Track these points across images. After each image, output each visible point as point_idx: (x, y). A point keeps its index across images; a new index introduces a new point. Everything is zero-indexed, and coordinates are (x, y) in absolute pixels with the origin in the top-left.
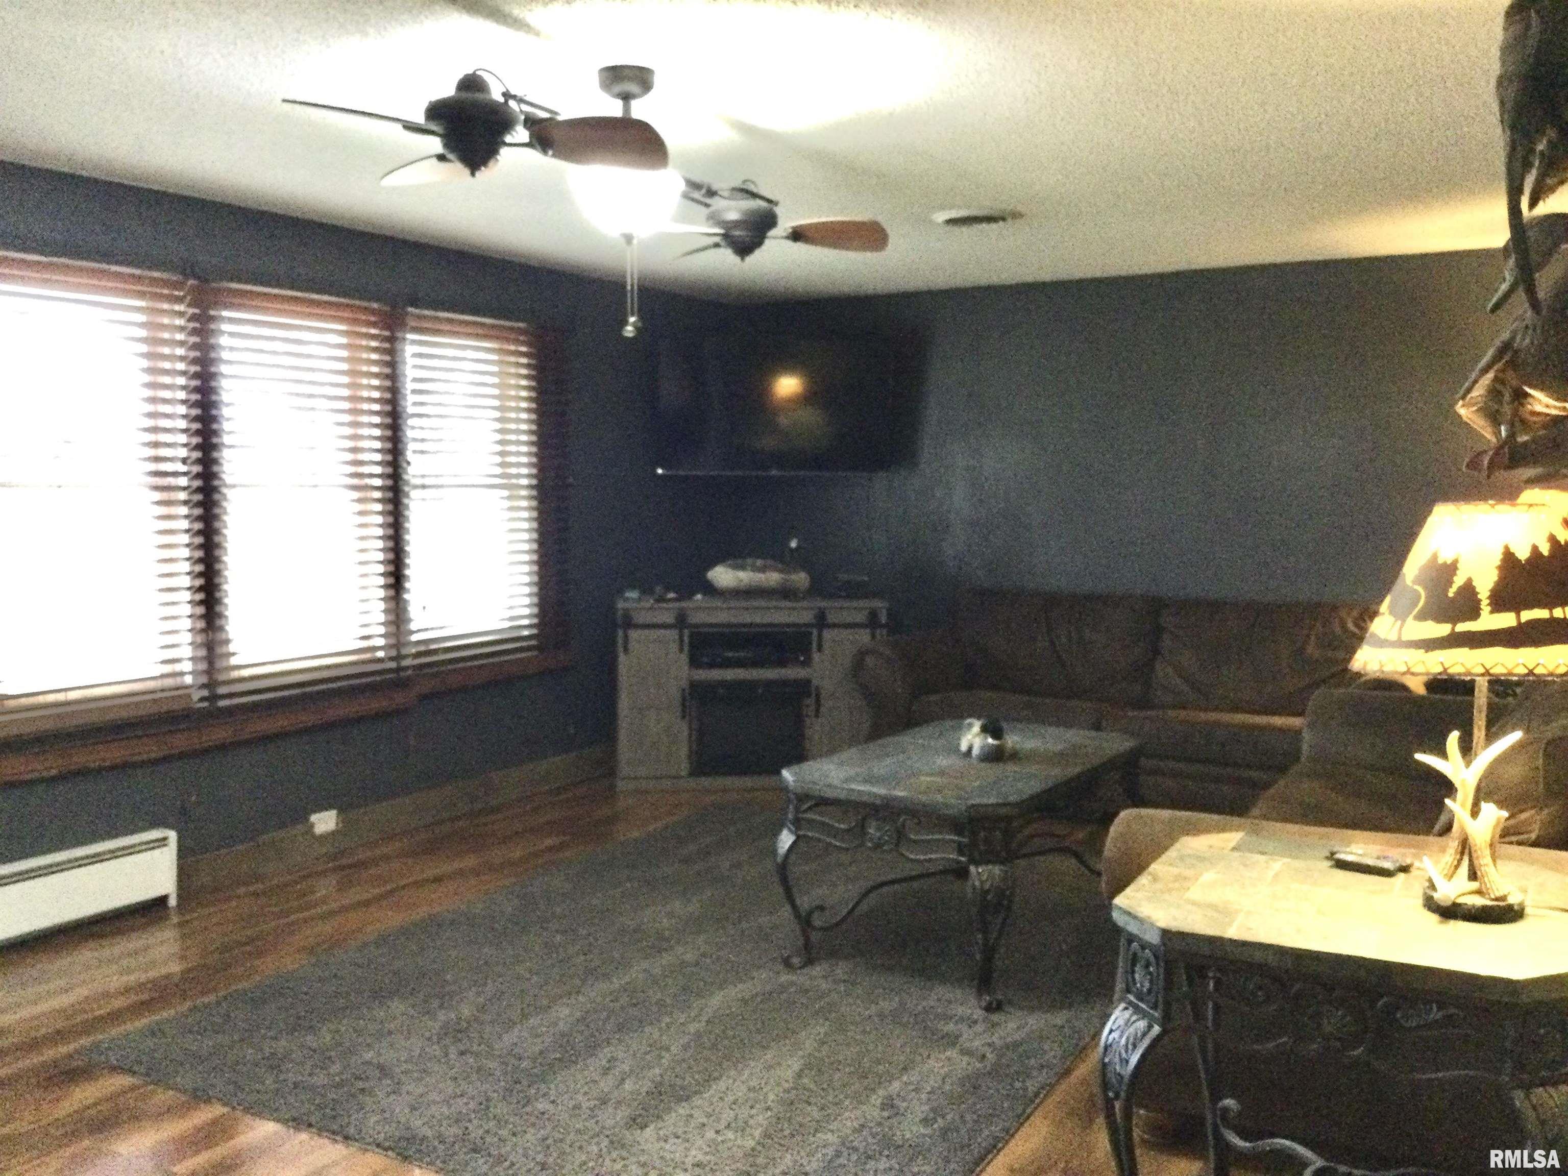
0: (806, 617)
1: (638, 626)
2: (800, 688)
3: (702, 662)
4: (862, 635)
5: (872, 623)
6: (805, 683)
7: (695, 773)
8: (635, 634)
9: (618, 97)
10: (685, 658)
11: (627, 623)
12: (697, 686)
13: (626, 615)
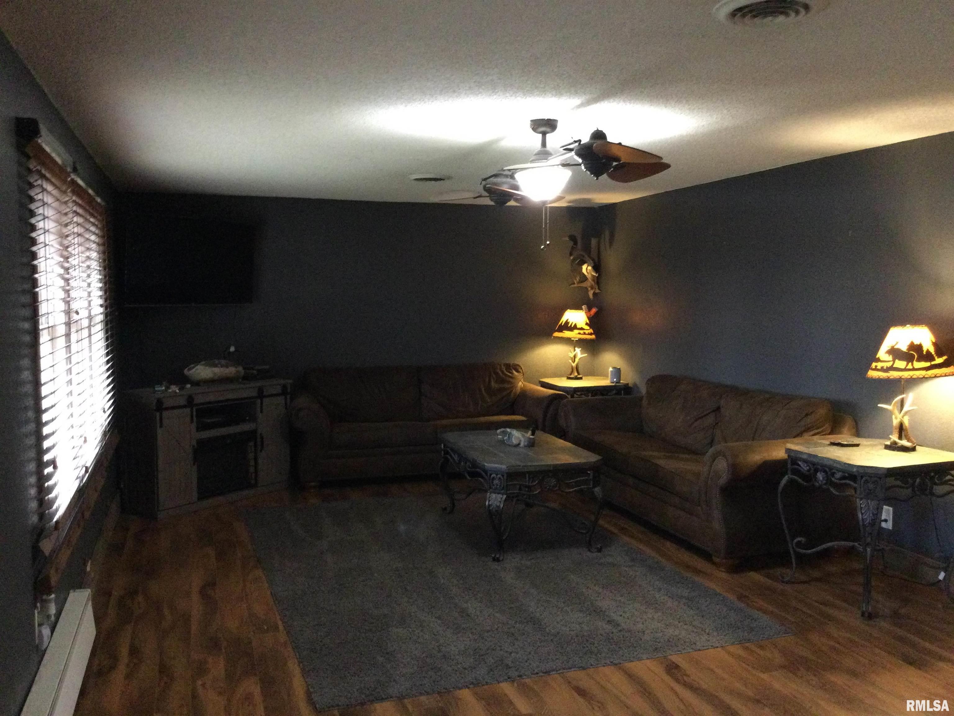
0: (252, 393)
1: (167, 409)
2: (252, 435)
3: (202, 427)
4: (281, 400)
5: (284, 393)
6: (254, 432)
7: (200, 499)
8: (165, 414)
9: (540, 133)
10: (194, 426)
11: (160, 406)
12: (201, 443)
13: (160, 402)
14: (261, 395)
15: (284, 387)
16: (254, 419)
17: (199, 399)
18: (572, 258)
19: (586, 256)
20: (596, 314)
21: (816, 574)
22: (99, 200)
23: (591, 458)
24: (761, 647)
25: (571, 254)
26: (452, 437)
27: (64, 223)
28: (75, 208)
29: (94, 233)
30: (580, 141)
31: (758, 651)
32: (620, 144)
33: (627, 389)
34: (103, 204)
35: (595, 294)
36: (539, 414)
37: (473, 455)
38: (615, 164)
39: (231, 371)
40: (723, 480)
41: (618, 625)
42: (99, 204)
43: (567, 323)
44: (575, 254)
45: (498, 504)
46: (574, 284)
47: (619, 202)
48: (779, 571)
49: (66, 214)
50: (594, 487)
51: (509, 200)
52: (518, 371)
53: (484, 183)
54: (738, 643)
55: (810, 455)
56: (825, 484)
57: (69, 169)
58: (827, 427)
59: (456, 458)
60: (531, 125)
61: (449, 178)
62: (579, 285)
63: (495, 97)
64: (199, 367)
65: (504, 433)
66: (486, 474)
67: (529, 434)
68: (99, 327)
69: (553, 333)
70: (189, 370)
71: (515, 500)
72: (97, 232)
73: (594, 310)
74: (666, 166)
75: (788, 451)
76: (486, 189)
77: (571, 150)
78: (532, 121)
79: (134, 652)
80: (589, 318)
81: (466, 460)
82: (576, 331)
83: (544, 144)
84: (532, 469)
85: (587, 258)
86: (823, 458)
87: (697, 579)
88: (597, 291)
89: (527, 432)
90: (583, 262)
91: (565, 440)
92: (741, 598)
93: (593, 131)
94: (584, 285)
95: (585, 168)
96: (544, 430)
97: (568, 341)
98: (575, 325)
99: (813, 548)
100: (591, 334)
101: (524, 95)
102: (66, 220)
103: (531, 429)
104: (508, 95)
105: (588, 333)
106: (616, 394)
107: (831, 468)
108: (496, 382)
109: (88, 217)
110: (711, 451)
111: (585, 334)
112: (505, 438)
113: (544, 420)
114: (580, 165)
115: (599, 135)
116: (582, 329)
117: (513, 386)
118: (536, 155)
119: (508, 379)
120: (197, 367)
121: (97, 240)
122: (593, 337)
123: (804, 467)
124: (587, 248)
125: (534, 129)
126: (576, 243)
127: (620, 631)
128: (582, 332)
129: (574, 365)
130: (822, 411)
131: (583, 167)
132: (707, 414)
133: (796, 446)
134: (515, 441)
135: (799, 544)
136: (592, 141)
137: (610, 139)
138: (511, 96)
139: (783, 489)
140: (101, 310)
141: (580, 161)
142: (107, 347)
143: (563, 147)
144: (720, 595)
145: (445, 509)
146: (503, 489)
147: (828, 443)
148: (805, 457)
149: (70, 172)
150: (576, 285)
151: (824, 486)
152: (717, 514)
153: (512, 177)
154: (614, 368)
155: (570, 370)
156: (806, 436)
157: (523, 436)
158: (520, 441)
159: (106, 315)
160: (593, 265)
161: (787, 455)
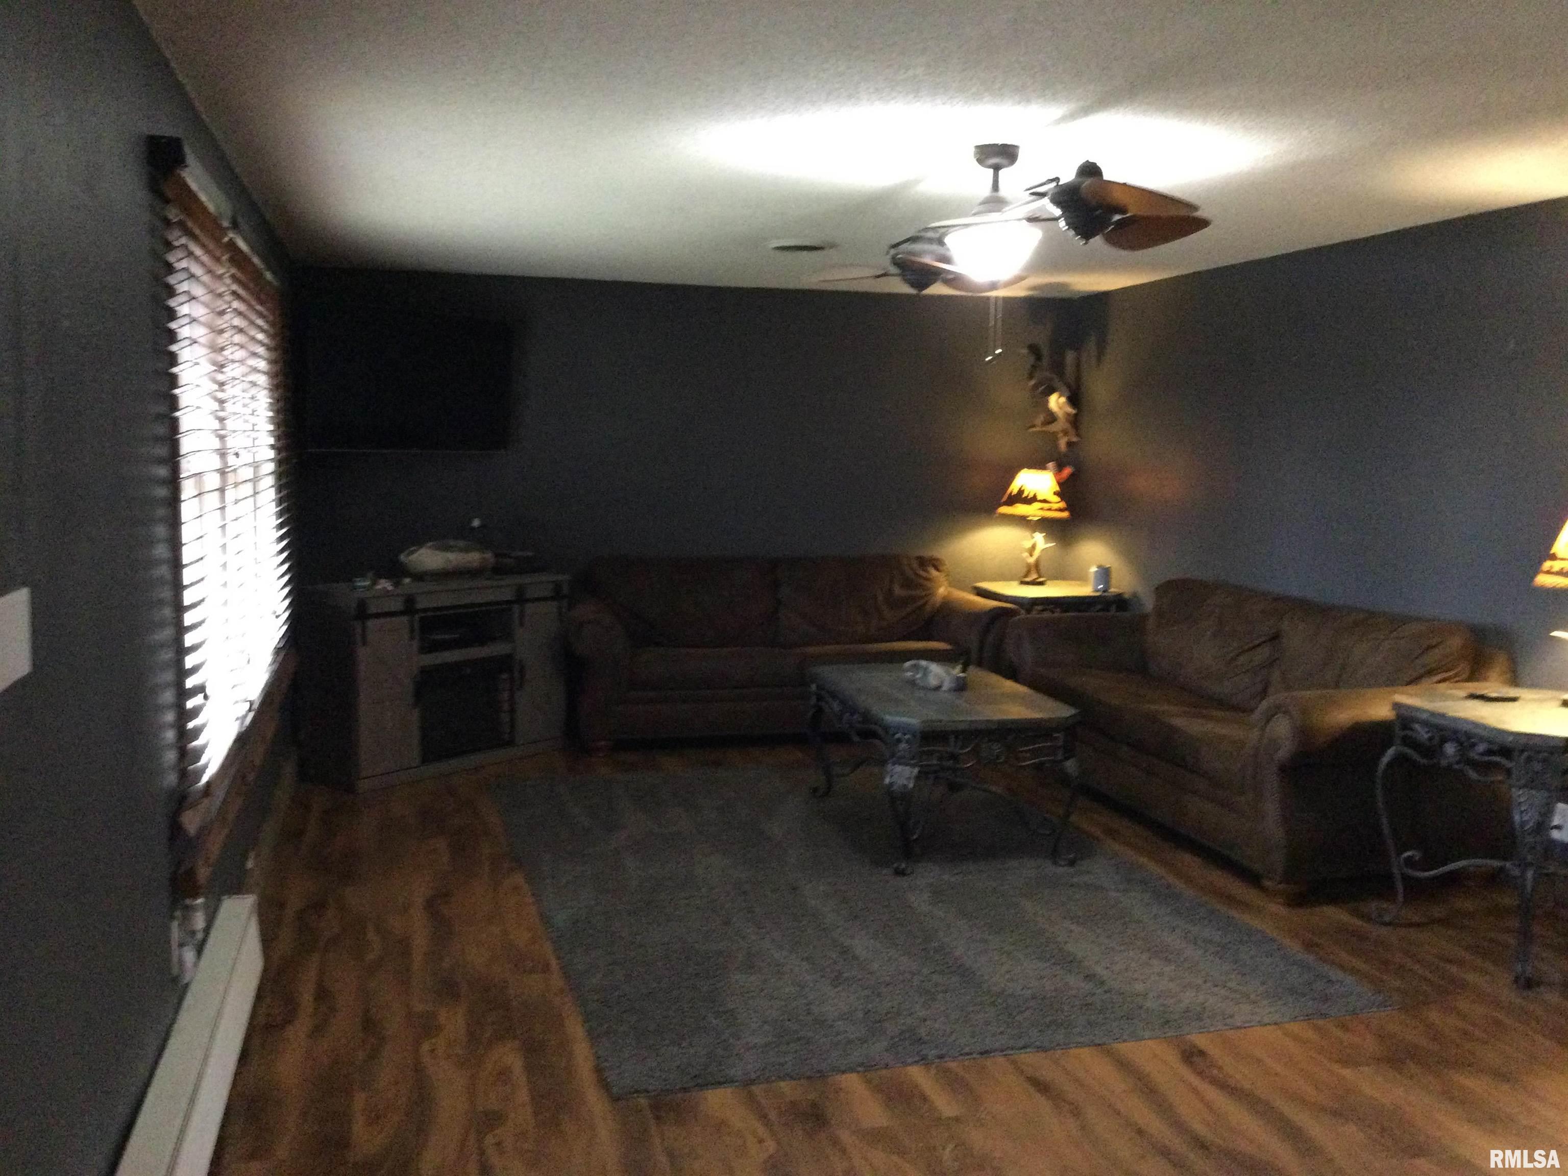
0: (507, 594)
1: (373, 616)
2: (505, 663)
3: (429, 647)
4: (551, 607)
5: (557, 595)
6: (510, 656)
7: (425, 760)
8: (370, 623)
9: (990, 167)
10: (415, 644)
11: (363, 613)
12: (425, 672)
13: (362, 605)
14: (521, 598)
15: (558, 587)
16: (507, 635)
17: (423, 603)
18: (1032, 382)
19: (1056, 380)
20: (1072, 475)
21: (1438, 911)
22: (269, 276)
23: (1061, 711)
24: (1344, 1027)
25: (1031, 377)
26: (830, 674)
27: (218, 310)
28: (235, 287)
29: (262, 330)
30: (1057, 179)
31: (1339, 1033)
32: (1125, 184)
33: (1120, 602)
34: (275, 283)
35: (1070, 444)
36: (972, 640)
37: (865, 701)
38: (1117, 217)
39: (473, 558)
40: (1284, 752)
41: (1102, 983)
42: (270, 283)
43: (1021, 492)
44: (1038, 375)
45: (905, 782)
46: (1034, 426)
47: (1116, 290)
48: (1373, 906)
49: (220, 295)
50: (1067, 759)
51: (934, 281)
52: (937, 569)
53: (893, 252)
54: (1302, 1018)
55: (1433, 714)
56: (1458, 763)
57: (226, 224)
58: (1464, 668)
59: (836, 706)
60: (976, 154)
61: (833, 246)
62: (1044, 429)
63: (918, 103)
64: (423, 551)
65: (916, 668)
66: (887, 732)
67: (957, 671)
68: (270, 481)
69: (997, 508)
70: (409, 555)
71: (932, 776)
72: (266, 327)
73: (1068, 471)
74: (1202, 223)
75: (1397, 706)
76: (896, 262)
77: (1042, 195)
78: (977, 147)
79: (323, 995)
80: (1060, 484)
81: (853, 711)
82: (1037, 505)
83: (995, 187)
84: (961, 727)
85: (1057, 383)
86: (1456, 720)
87: (1234, 913)
88: (1075, 439)
89: (954, 668)
90: (1051, 391)
91: (1017, 680)
92: (1309, 946)
93: (1081, 163)
94: (1053, 428)
95: (1067, 224)
96: (980, 664)
97: (1022, 521)
98: (1035, 496)
99: (1432, 870)
100: (1061, 510)
101: (966, 102)
102: (221, 305)
103: (961, 661)
104: (939, 101)
105: (1055, 508)
106: (1102, 610)
107: (1468, 735)
108: (902, 586)
109: (254, 303)
110: (1264, 704)
111: (1050, 509)
112: (918, 676)
113: (981, 649)
114: (1056, 219)
115: (1090, 170)
116: (1045, 501)
117: (930, 593)
118: (981, 204)
119: (922, 581)
120: (419, 552)
121: (266, 341)
122: (1065, 514)
123: (1423, 734)
124: (1058, 367)
125: (980, 161)
126: (1039, 357)
127: (1106, 992)
128: (1046, 506)
129: (1031, 560)
130: (1455, 643)
131: (1062, 224)
132: (1259, 645)
133: (1411, 698)
134: (933, 681)
135: (1409, 862)
136: (1080, 180)
137: (1106, 177)
138: (944, 104)
139: (1385, 771)
140: (272, 454)
141: (1057, 212)
142: (280, 514)
143: (1029, 189)
144: (1273, 940)
145: (815, 790)
146: (913, 758)
147: (1463, 693)
148: (1424, 716)
149: (228, 228)
150: (1038, 429)
151: (1456, 767)
152: (1272, 808)
153: (940, 242)
154: (1099, 567)
155: (1024, 570)
156: (1426, 683)
157: (948, 674)
158: (942, 682)
159: (280, 462)
160: (1068, 394)
161: (1394, 713)
